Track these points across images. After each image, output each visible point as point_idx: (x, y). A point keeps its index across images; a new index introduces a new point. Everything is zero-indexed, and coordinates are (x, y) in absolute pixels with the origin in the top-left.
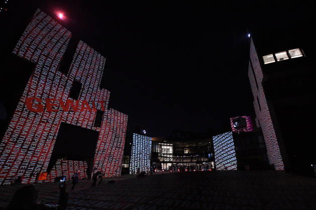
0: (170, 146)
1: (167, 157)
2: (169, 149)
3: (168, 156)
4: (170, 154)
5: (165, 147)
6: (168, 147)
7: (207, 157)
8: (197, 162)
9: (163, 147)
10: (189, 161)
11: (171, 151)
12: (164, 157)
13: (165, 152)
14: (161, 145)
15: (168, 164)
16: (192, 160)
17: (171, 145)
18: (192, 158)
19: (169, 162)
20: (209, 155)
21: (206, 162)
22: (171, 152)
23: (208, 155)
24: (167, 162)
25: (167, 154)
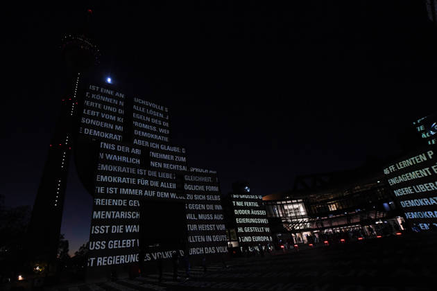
0: (298, 203)
1: (298, 223)
2: (298, 209)
3: (301, 220)
4: (302, 217)
5: (290, 207)
6: (296, 206)
7: (382, 209)
8: (363, 223)
9: (286, 207)
10: (343, 223)
11: (302, 211)
12: (292, 223)
13: (293, 215)
14: (282, 206)
15: (305, 234)
16: (349, 220)
17: (299, 201)
18: (349, 218)
19: (306, 230)
20: (386, 205)
21: (383, 219)
22: (303, 214)
23: (383, 207)
24: (300, 231)
25: (297, 217)
